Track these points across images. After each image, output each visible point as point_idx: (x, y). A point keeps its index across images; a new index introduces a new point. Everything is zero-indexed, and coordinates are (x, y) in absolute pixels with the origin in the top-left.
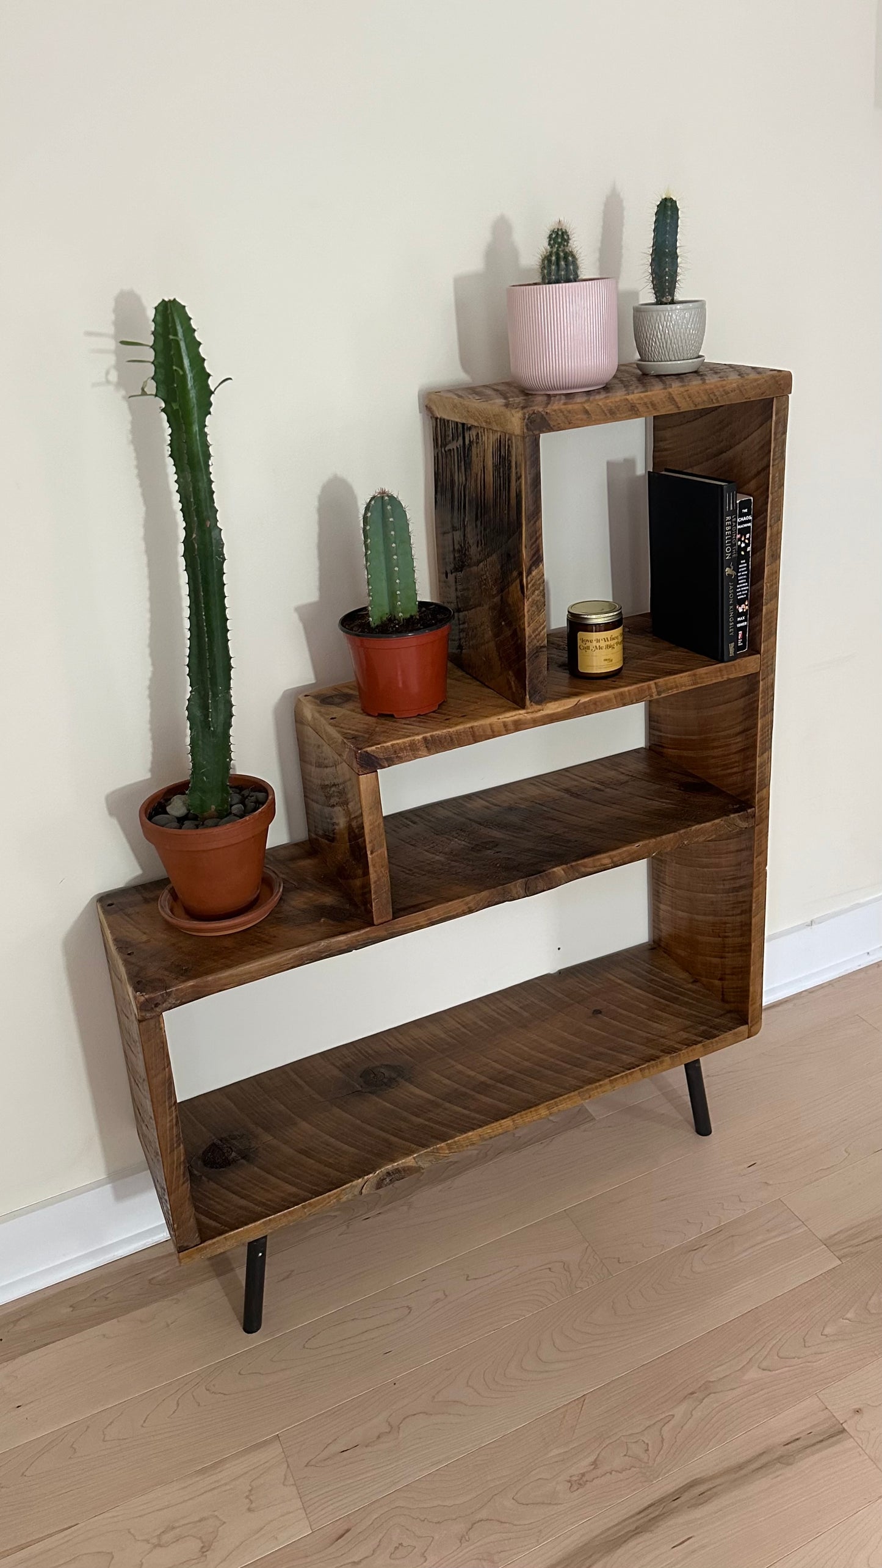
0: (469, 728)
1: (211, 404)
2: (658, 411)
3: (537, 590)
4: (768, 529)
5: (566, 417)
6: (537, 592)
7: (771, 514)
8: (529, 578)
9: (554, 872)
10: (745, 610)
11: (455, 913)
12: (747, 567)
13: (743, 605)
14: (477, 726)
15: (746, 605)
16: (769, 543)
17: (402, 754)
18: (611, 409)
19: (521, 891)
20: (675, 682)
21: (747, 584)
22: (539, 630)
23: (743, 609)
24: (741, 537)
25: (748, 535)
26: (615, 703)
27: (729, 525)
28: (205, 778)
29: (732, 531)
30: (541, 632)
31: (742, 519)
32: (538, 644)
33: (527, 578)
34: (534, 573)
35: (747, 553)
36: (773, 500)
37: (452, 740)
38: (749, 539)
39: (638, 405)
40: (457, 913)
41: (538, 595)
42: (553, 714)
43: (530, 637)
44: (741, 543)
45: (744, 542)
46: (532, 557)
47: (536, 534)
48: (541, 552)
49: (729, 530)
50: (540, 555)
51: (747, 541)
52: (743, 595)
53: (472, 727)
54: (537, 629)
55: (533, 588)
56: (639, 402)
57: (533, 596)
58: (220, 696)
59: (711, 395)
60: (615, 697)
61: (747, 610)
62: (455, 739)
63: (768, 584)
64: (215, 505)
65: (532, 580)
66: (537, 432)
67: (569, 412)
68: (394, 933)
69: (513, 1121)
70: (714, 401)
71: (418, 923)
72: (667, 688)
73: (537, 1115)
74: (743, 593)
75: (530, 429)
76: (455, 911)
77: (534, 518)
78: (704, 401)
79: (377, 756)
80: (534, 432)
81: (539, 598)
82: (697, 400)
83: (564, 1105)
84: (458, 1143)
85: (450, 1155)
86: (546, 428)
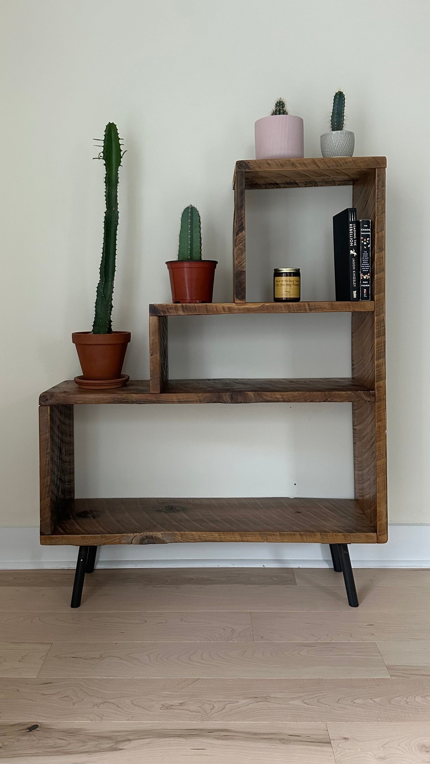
0: (205, 306)
2: (308, 167)
3: (241, 243)
5: (258, 165)
6: (241, 244)
7: (377, 226)
8: (237, 236)
9: (248, 394)
10: (368, 278)
11: (192, 400)
13: (366, 275)
14: (209, 305)
15: (368, 276)
17: (170, 310)
18: (282, 164)
19: (229, 399)
20: (320, 305)
21: (368, 264)
22: (242, 263)
23: (367, 277)
24: (364, 239)
25: (369, 238)
26: (284, 309)
27: (352, 229)
29: (353, 232)
30: (243, 264)
31: (364, 230)
32: (241, 270)
33: (236, 236)
34: (240, 235)
35: (368, 248)
36: (378, 219)
37: (196, 309)
39: (296, 164)
40: (193, 400)
41: (242, 246)
42: (250, 308)
43: (237, 265)
44: (364, 242)
45: (366, 242)
46: (239, 227)
47: (241, 216)
48: (244, 224)
49: (351, 231)
50: (243, 227)
51: (368, 242)
53: (206, 305)
54: (241, 262)
55: (239, 242)
56: (297, 162)
57: (239, 246)
60: (284, 307)
65: (239, 238)
66: (243, 170)
67: (260, 163)
68: (159, 401)
69: (219, 535)
70: (339, 166)
71: (172, 399)
72: (315, 308)
73: (234, 537)
74: (366, 268)
75: (240, 169)
76: (192, 399)
77: (240, 209)
78: (333, 165)
79: (158, 309)
80: (242, 170)
81: (242, 247)
82: (329, 165)
83: (250, 538)
84: (187, 535)
85: (182, 541)
86: (248, 169)
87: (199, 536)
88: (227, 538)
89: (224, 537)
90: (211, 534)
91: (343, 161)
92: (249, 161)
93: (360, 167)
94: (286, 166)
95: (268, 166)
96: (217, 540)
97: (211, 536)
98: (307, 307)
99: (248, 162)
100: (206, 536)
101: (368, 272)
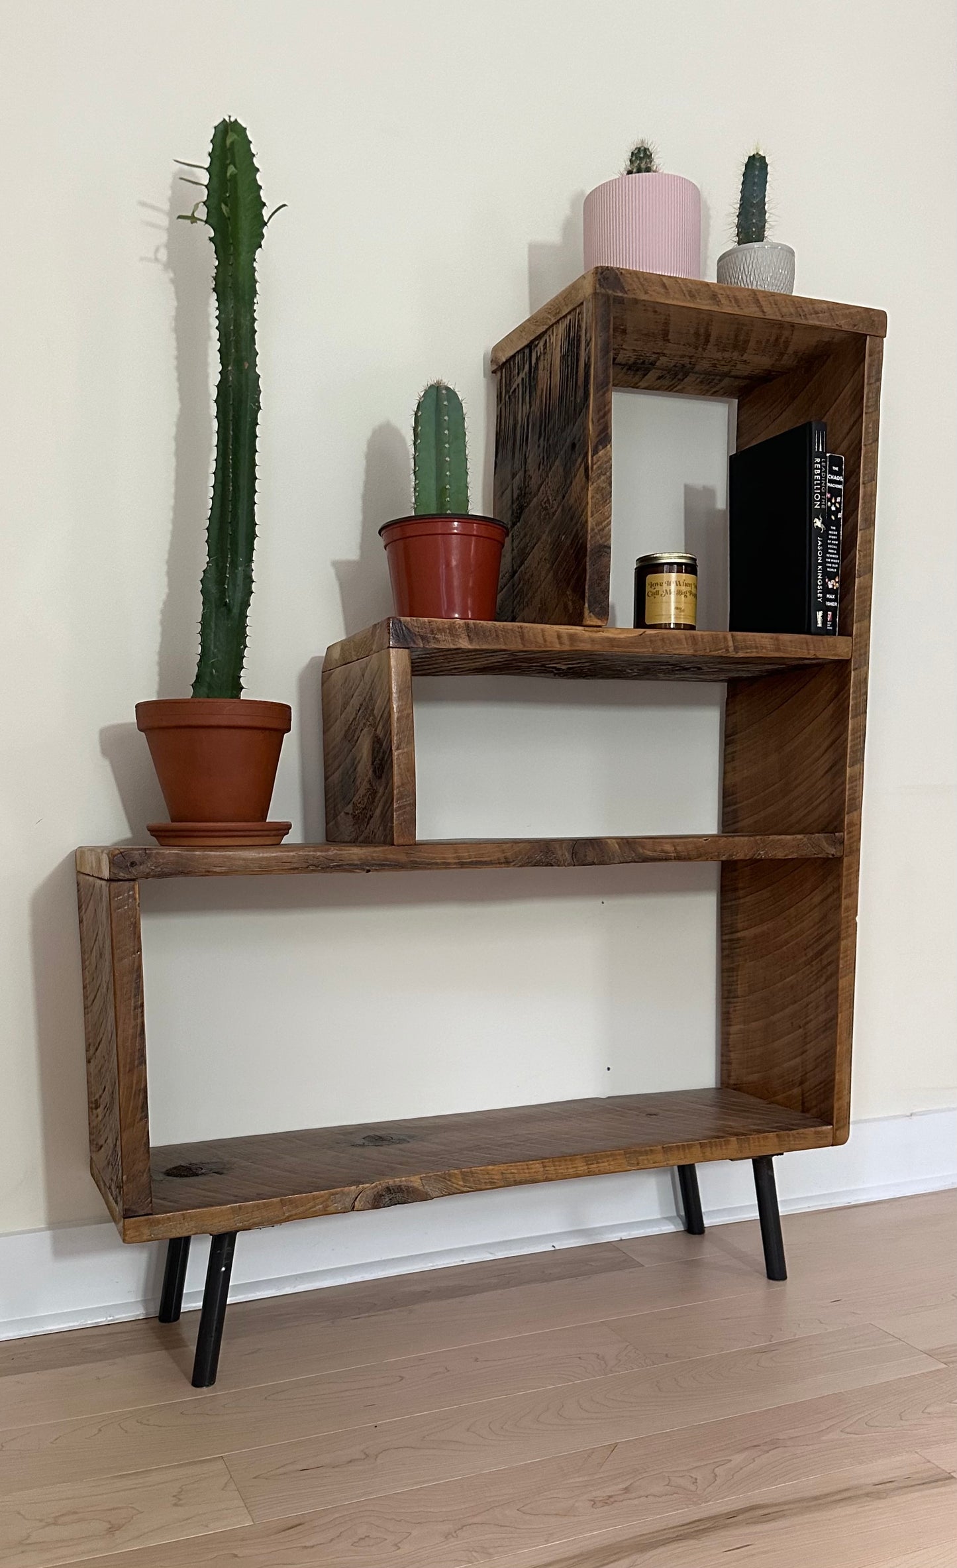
0: (518, 627)
1: (262, 236)
2: (741, 308)
3: (604, 475)
4: (861, 486)
5: (642, 285)
6: (603, 478)
7: (865, 469)
8: (594, 457)
9: (607, 843)
10: (835, 588)
11: (489, 859)
12: (838, 535)
13: (833, 581)
14: (527, 627)
15: (836, 582)
16: (863, 503)
17: (440, 636)
19: (567, 856)
20: (754, 640)
21: (837, 557)
23: (833, 586)
24: (831, 498)
25: (840, 498)
26: (686, 646)
27: (818, 469)
28: (214, 671)
29: (821, 477)
30: (605, 527)
31: (832, 477)
32: (601, 542)
33: (592, 457)
34: (600, 453)
35: (838, 519)
36: (866, 453)
37: (497, 636)
38: (840, 503)
39: (720, 296)
40: (491, 861)
41: (604, 482)
42: (615, 639)
43: (593, 530)
44: (831, 505)
45: (834, 504)
46: (599, 434)
47: (605, 407)
48: (610, 430)
49: (818, 474)
50: (607, 433)
51: (837, 505)
52: (834, 568)
54: (602, 523)
55: (599, 472)
56: (722, 292)
57: (599, 481)
58: (240, 568)
59: (799, 309)
60: (686, 639)
61: (837, 588)
62: (501, 636)
63: (862, 553)
64: (256, 347)
65: (598, 461)
66: (610, 292)
67: (646, 279)
68: (416, 862)
69: (544, 1167)
70: (803, 317)
71: (444, 858)
72: (746, 646)
73: (573, 1168)
74: (833, 565)
75: (603, 287)
76: (489, 857)
77: (603, 388)
78: (792, 314)
79: (411, 629)
80: (607, 290)
81: (604, 485)
82: (784, 310)
83: (606, 1164)
84: (475, 1175)
85: (465, 1189)
86: (621, 291)
87: (502, 1173)
88: (560, 1171)
89: (553, 1168)
90: (527, 1165)
91: (810, 307)
92: (623, 271)
93: (841, 326)
94: (700, 299)
95: (662, 291)
96: (540, 1178)
97: (527, 1171)
98: (731, 643)
99: (621, 273)
100: (515, 1171)
101: (836, 574)
